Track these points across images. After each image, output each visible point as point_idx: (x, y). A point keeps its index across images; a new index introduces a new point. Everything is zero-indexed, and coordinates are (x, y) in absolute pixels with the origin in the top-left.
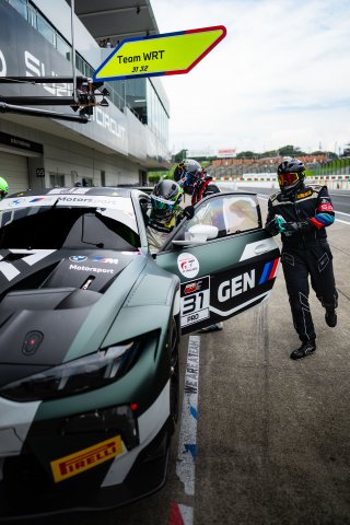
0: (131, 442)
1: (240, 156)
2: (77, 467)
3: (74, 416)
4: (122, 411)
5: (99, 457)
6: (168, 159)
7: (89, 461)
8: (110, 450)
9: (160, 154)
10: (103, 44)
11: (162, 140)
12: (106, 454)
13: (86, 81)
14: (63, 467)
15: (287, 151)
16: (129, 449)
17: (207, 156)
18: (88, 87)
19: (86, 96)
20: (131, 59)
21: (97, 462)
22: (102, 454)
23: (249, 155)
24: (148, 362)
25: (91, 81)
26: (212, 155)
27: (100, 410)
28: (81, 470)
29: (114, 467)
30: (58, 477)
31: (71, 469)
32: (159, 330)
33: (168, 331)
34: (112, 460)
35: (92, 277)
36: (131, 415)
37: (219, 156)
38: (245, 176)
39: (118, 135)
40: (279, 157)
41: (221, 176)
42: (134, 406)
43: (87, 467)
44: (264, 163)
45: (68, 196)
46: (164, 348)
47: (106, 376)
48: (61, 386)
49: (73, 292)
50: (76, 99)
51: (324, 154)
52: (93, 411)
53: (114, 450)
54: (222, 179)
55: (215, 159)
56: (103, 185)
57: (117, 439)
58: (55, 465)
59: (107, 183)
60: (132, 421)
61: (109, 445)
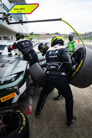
0: (18, 94)
1: (46, 34)
2: (6, 99)
3: (5, 89)
4: (16, 88)
5: (11, 97)
6: (29, 34)
7: (9, 98)
8: (13, 95)
9: (27, 33)
10: (10, 2)
11: (27, 29)
12: (13, 96)
13: (6, 14)
14: (3, 99)
15: (57, 34)
16: (17, 95)
17: (38, 34)
18: (6, 15)
19: (6, 18)
20: (17, 9)
21: (11, 98)
22: (12, 96)
23: (48, 34)
24: (21, 78)
25: (7, 14)
26: (40, 34)
27: (11, 87)
28: (7, 99)
29: (14, 99)
30: (2, 101)
31: (5, 99)
32: (23, 71)
33: (25, 71)
34: (14, 97)
35: (9, 61)
36: (18, 88)
37: (41, 34)
38: (47, 39)
39: (16, 27)
40: (55, 35)
41: (42, 39)
42: (18, 86)
43: (9, 99)
44: (52, 36)
45: (2, 42)
46: (24, 75)
47: (12, 81)
48: (2, 83)
49: (4, 64)
50: (3, 18)
51: (65, 35)
52: (9, 88)
53: (14, 95)
54: (42, 40)
55: (40, 35)
56: (12, 40)
57: (15, 93)
58: (1, 99)
59: (13, 39)
60: (18, 90)
61: (13, 94)
